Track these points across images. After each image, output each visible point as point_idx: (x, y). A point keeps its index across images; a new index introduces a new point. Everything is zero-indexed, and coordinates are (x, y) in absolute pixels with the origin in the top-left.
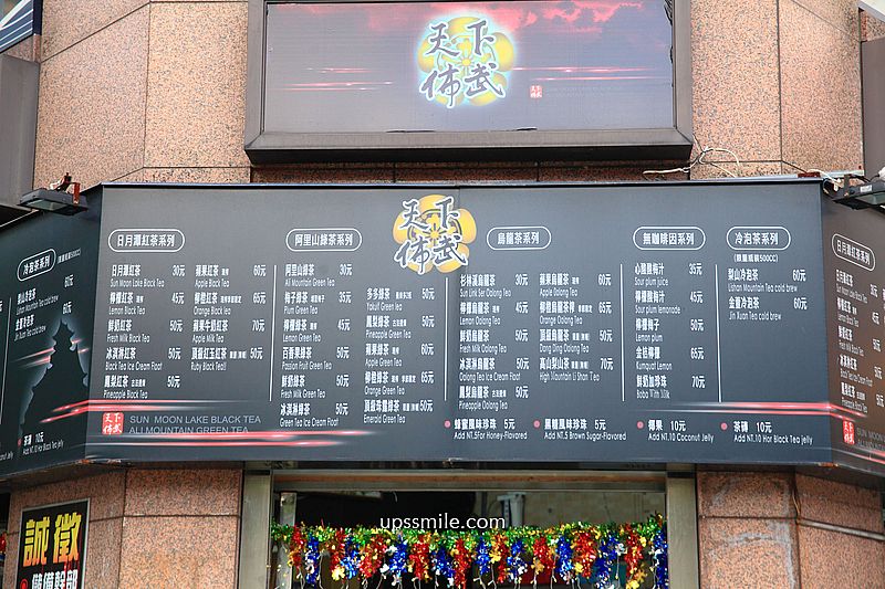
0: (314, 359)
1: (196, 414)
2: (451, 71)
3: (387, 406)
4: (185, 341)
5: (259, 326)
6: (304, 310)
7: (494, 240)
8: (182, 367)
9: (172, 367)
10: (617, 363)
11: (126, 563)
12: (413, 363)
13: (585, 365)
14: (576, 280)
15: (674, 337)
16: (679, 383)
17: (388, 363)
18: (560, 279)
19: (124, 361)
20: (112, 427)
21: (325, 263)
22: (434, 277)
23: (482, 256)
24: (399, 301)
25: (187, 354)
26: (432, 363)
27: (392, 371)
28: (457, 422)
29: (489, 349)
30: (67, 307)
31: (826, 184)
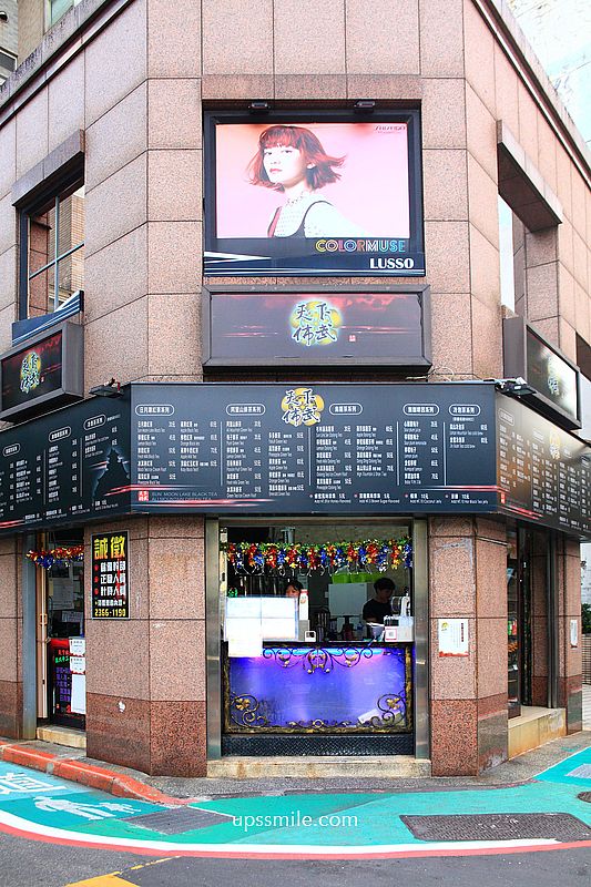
0: (243, 466)
2: (308, 328)
3: (280, 488)
4: (177, 457)
5: (214, 450)
6: (237, 443)
7: (333, 411)
8: (176, 470)
9: (171, 470)
10: (395, 468)
11: (151, 558)
12: (293, 468)
13: (379, 469)
14: (375, 429)
15: (423, 456)
16: (425, 476)
17: (280, 468)
18: (367, 428)
19: (147, 467)
20: (143, 497)
21: (247, 420)
22: (303, 427)
23: (326, 418)
24: (285, 439)
25: (178, 464)
26: (303, 468)
27: (282, 471)
28: (316, 495)
29: (332, 461)
30: (114, 442)
31: (498, 385)
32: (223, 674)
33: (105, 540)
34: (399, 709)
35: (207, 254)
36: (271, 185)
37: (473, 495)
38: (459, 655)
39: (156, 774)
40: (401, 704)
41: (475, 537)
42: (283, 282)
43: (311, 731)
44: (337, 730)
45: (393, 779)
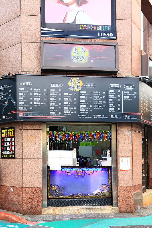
0: (55, 105)
1: (35, 113)
2: (77, 57)
3: (68, 112)
4: (33, 101)
5: (45, 99)
6: (53, 97)
7: (86, 86)
9: (31, 106)
10: (106, 106)
11: (23, 136)
12: (72, 106)
13: (101, 106)
14: (99, 93)
15: (115, 102)
16: (116, 109)
17: (68, 105)
18: (97, 92)
19: (22, 104)
20: (21, 115)
21: (57, 89)
22: (76, 92)
23: (83, 89)
24: (70, 95)
25: (33, 103)
26: (76, 106)
27: (69, 107)
28: (80, 115)
29: (85, 104)
30: (10, 95)
31: (140, 78)
32: (48, 177)
33: (6, 130)
34: (107, 189)
35: (43, 28)
36: (64, 4)
37: (132, 116)
38: (127, 171)
39: (25, 214)
40: (107, 188)
41: (132, 130)
42: (69, 40)
43: (77, 197)
44: (86, 197)
45: (105, 214)
